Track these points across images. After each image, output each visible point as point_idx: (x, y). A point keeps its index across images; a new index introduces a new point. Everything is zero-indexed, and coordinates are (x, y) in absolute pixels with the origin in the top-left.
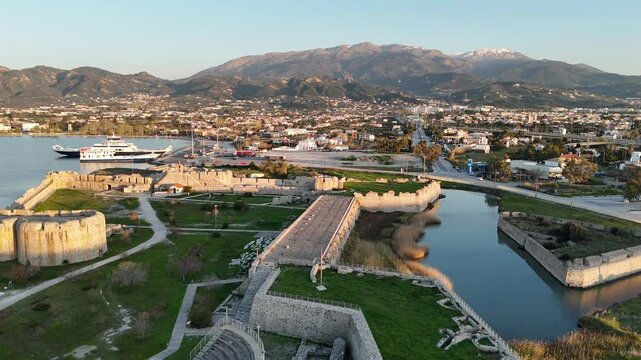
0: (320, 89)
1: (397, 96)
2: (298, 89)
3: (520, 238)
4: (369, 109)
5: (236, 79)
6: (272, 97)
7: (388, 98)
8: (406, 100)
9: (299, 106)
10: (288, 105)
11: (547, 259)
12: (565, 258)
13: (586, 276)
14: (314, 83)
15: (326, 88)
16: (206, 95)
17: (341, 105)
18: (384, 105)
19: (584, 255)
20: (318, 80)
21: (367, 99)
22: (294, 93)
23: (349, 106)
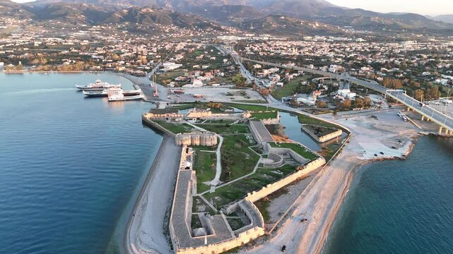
0: (154, 18)
1: (209, 25)
2: (138, 17)
3: (308, 131)
4: (192, 35)
5: (84, 7)
6: (119, 23)
7: (203, 26)
8: (215, 28)
9: (142, 32)
10: (133, 31)
11: (315, 137)
12: (319, 137)
13: (323, 139)
14: (148, 13)
15: (158, 17)
16: (65, 20)
17: (171, 31)
18: (200, 31)
19: (322, 136)
20: (151, 11)
21: (188, 27)
22: (136, 21)
23: (177, 32)
